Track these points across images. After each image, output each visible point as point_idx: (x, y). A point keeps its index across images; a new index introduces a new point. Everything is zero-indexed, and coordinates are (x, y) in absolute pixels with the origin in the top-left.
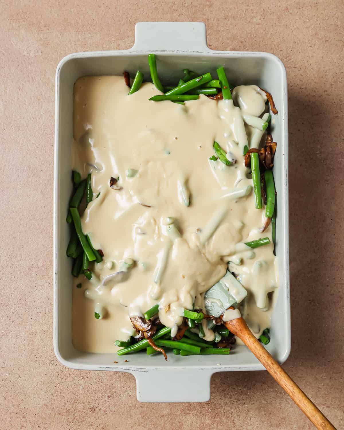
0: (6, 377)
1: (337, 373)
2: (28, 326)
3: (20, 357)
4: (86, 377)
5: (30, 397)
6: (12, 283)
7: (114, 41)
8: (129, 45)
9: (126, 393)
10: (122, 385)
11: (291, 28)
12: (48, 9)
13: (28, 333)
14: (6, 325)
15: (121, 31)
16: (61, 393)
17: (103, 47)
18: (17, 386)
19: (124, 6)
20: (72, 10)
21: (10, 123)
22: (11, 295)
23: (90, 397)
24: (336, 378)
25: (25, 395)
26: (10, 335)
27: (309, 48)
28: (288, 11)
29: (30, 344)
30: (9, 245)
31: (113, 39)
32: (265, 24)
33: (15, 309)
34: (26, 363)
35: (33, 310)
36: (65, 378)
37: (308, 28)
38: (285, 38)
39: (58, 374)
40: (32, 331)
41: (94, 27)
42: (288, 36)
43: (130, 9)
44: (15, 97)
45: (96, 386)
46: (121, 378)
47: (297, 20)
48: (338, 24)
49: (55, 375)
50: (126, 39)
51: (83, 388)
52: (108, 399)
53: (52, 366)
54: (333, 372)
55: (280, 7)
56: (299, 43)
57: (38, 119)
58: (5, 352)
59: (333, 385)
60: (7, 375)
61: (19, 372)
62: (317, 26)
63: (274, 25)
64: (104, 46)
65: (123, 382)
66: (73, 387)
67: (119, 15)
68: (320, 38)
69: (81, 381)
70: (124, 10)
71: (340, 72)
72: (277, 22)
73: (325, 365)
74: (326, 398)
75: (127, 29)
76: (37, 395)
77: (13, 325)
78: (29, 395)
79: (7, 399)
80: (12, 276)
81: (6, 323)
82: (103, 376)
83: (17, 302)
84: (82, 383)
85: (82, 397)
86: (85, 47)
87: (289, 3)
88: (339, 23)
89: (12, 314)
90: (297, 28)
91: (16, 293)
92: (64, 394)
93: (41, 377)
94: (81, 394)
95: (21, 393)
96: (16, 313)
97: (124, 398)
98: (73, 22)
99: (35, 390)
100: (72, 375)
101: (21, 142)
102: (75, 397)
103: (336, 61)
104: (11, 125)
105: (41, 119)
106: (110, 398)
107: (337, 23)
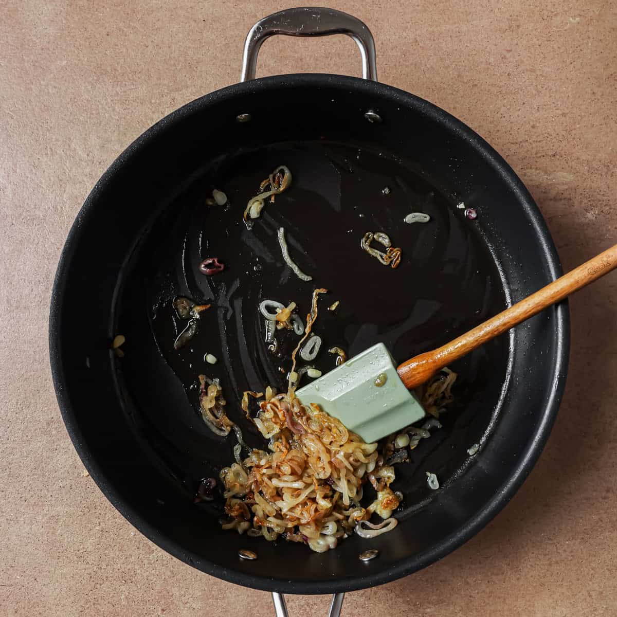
0: (17, 581)
1: (497, 575)
2: (47, 507)
3: (36, 552)
4: (130, 581)
5: (50, 609)
6: (23, 445)
7: (167, 93)
8: (187, 98)
9: (188, 605)
10: (182, 593)
11: (422, 68)
12: (74, 52)
13: (48, 516)
14: (15, 504)
15: (176, 79)
16: (94, 604)
17: (151, 102)
18: (32, 593)
19: (181, 44)
20: (108, 52)
21: (21, 215)
22: (22, 462)
23: (136, 610)
24: (497, 582)
25: (44, 607)
26: (22, 519)
27: (449, 97)
28: (417, 44)
29: (50, 533)
30: (19, 389)
31: (166, 91)
32: (384, 63)
33: (28, 482)
34: (45, 561)
35: (54, 484)
36: (99, 582)
37: (447, 67)
38: (414, 82)
39: (91, 577)
40: (52, 515)
41: (139, 75)
42: (418, 79)
43: (190, 48)
44: (28, 177)
45: (145, 595)
46: (180, 583)
47: (431, 56)
48: (490, 61)
49: (85, 578)
50: (184, 91)
51: (126, 598)
52: (162, 613)
53: (81, 565)
54: (492, 574)
55: (405, 38)
56: (434, 89)
57: (59, 207)
58: (15, 544)
59: (491, 592)
60: (19, 577)
61: (36, 574)
62: (460, 64)
63: (397, 64)
64: (153, 101)
65: (184, 590)
66: (111, 596)
67: (174, 57)
68: (465, 81)
69: (122, 587)
70: (182, 49)
71: (496, 130)
72: (401, 60)
73: (480, 563)
74: (482, 611)
75: (185, 76)
76: (60, 606)
77: (26, 505)
78: (49, 605)
79: (19, 612)
80: (24, 435)
81: (16, 503)
82: (155, 579)
83: (32, 471)
84: (124, 589)
85: (125, 610)
86: (125, 103)
87: (418, 32)
88: (492, 60)
89: (23, 489)
90: (432, 67)
91: (29, 459)
92: (98, 606)
93: (66, 581)
94: (124, 606)
95: (38, 603)
96: (29, 488)
97: (184, 612)
98: (109, 69)
99: (58, 599)
100: (110, 579)
101: (36, 241)
102: (115, 610)
103: (489, 114)
104: (22, 217)
105: (64, 208)
106: (165, 612)
107: (489, 59)
